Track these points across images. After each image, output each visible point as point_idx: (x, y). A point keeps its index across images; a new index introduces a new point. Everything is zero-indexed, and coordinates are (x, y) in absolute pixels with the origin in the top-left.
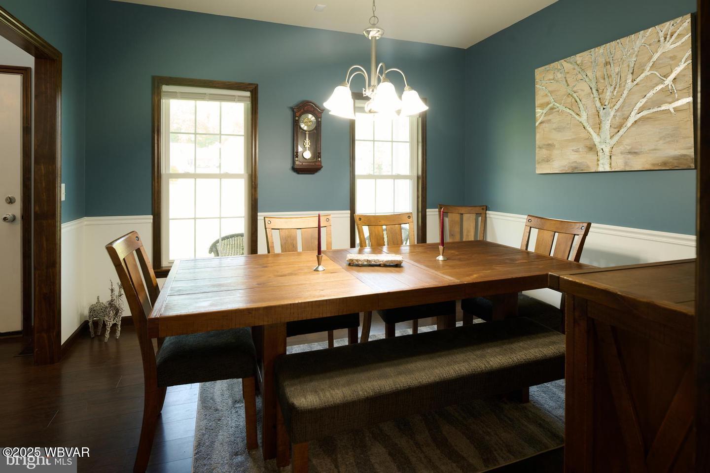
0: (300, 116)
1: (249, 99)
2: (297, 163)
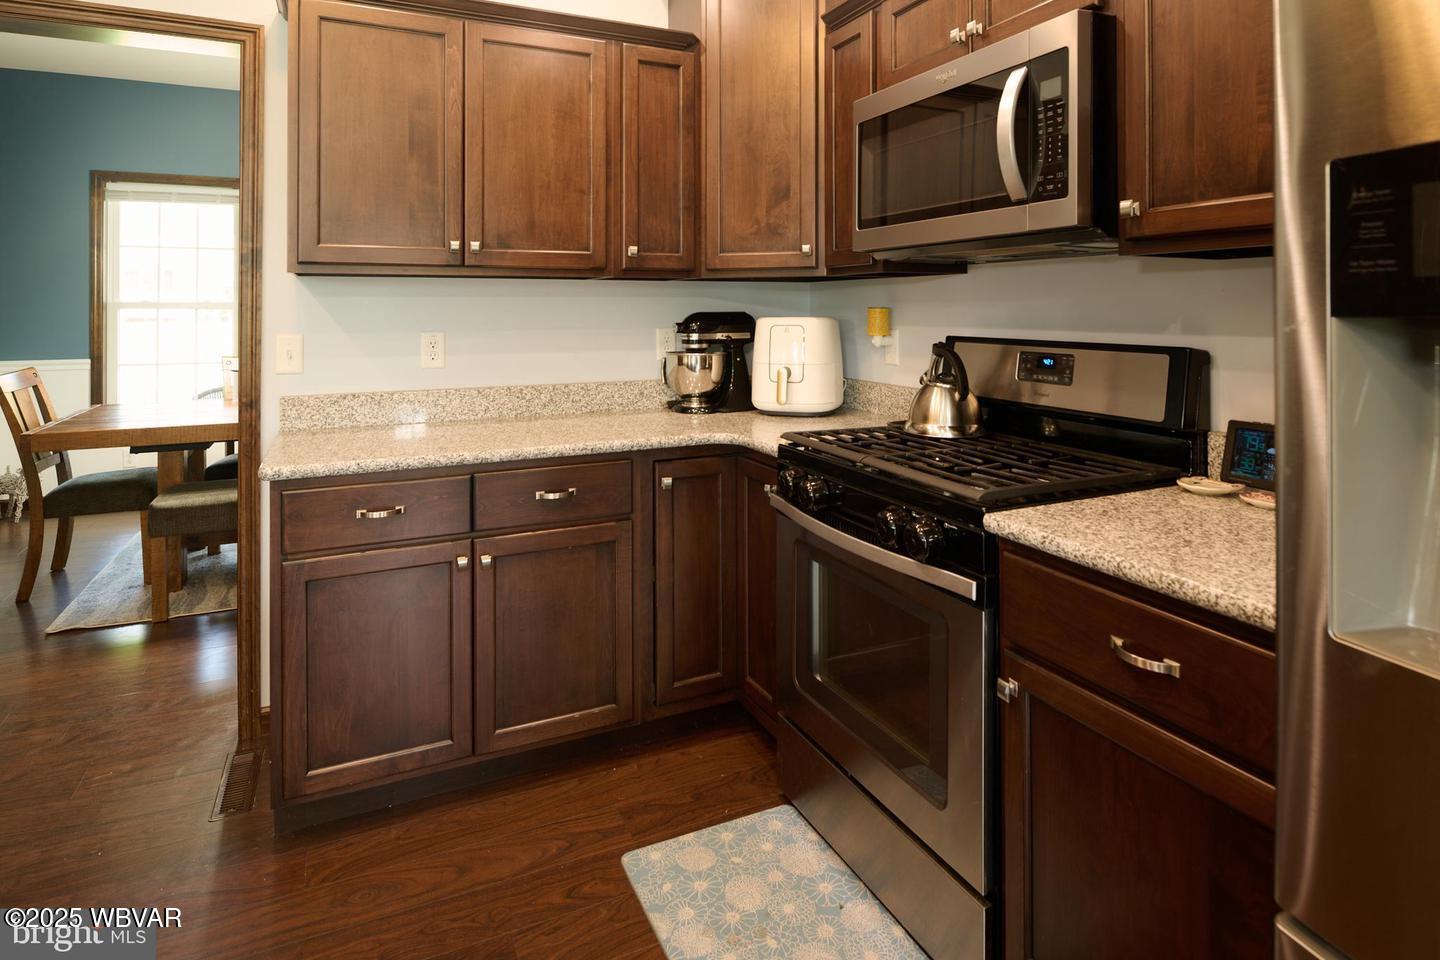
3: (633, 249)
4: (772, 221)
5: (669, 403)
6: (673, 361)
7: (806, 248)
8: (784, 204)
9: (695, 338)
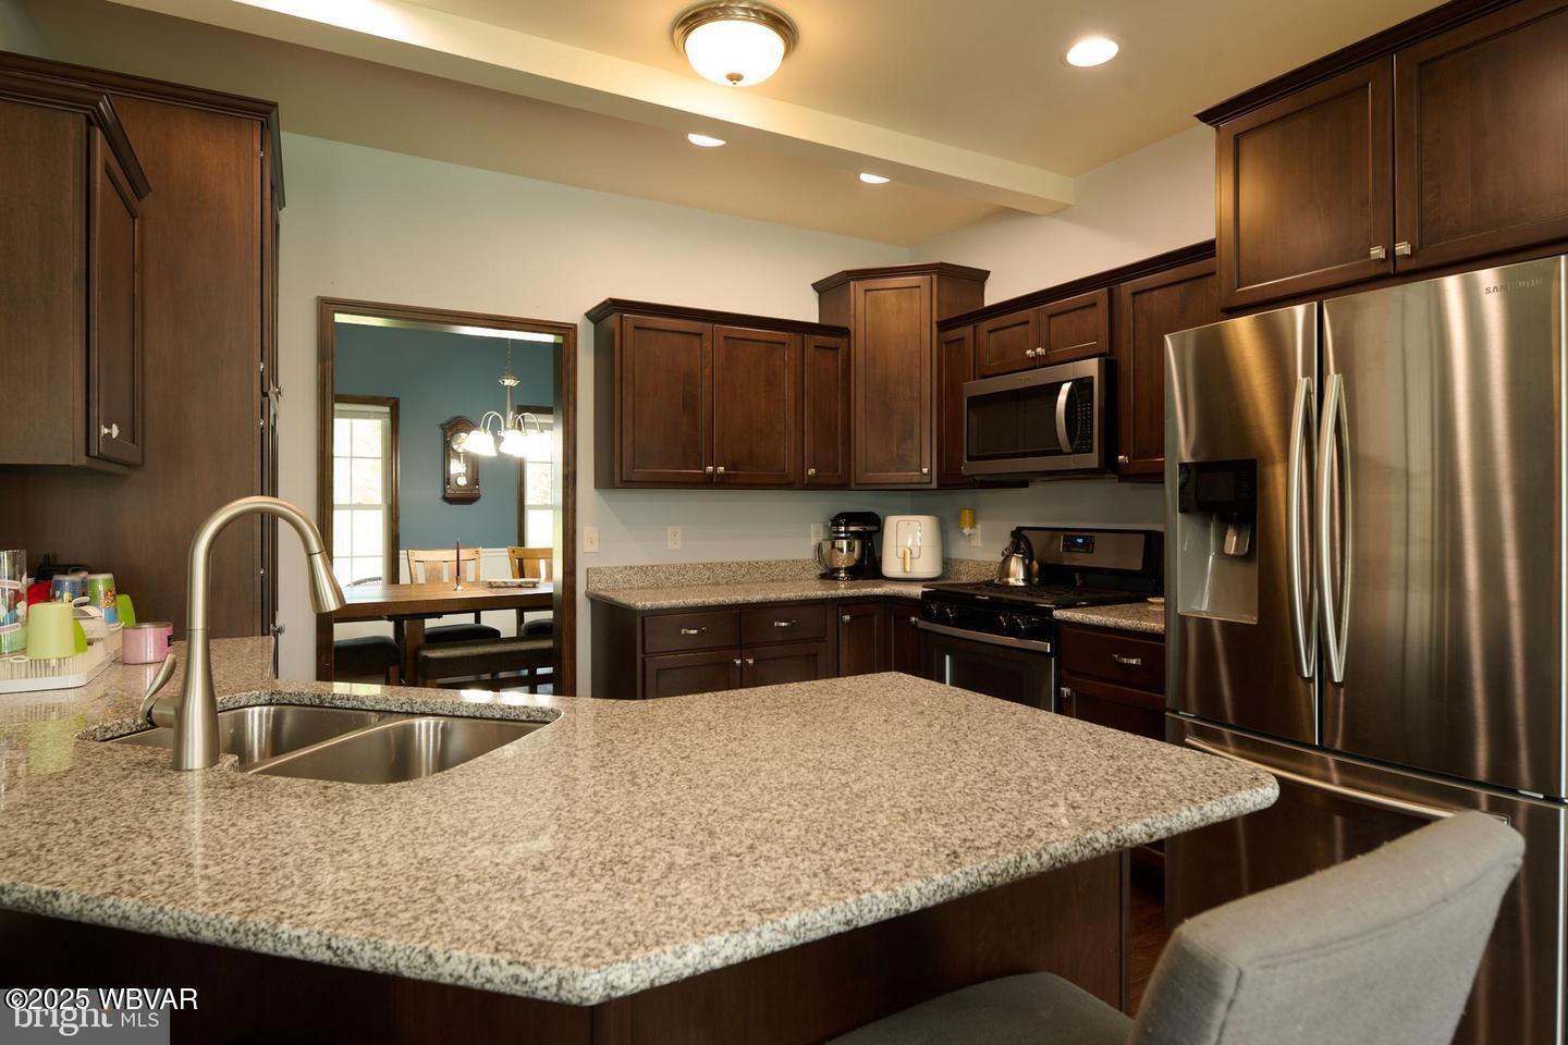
0: (453, 435)
1: (388, 416)
2: (449, 491)
3: (812, 471)
4: (901, 452)
5: (821, 575)
6: (827, 546)
7: (925, 470)
8: (909, 442)
9: (843, 529)
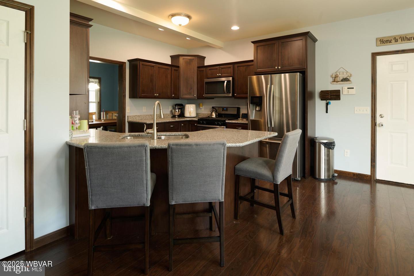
3: (173, 95)
4: (190, 92)
5: (172, 117)
6: (173, 111)
7: (195, 95)
8: (192, 90)
9: (177, 107)
